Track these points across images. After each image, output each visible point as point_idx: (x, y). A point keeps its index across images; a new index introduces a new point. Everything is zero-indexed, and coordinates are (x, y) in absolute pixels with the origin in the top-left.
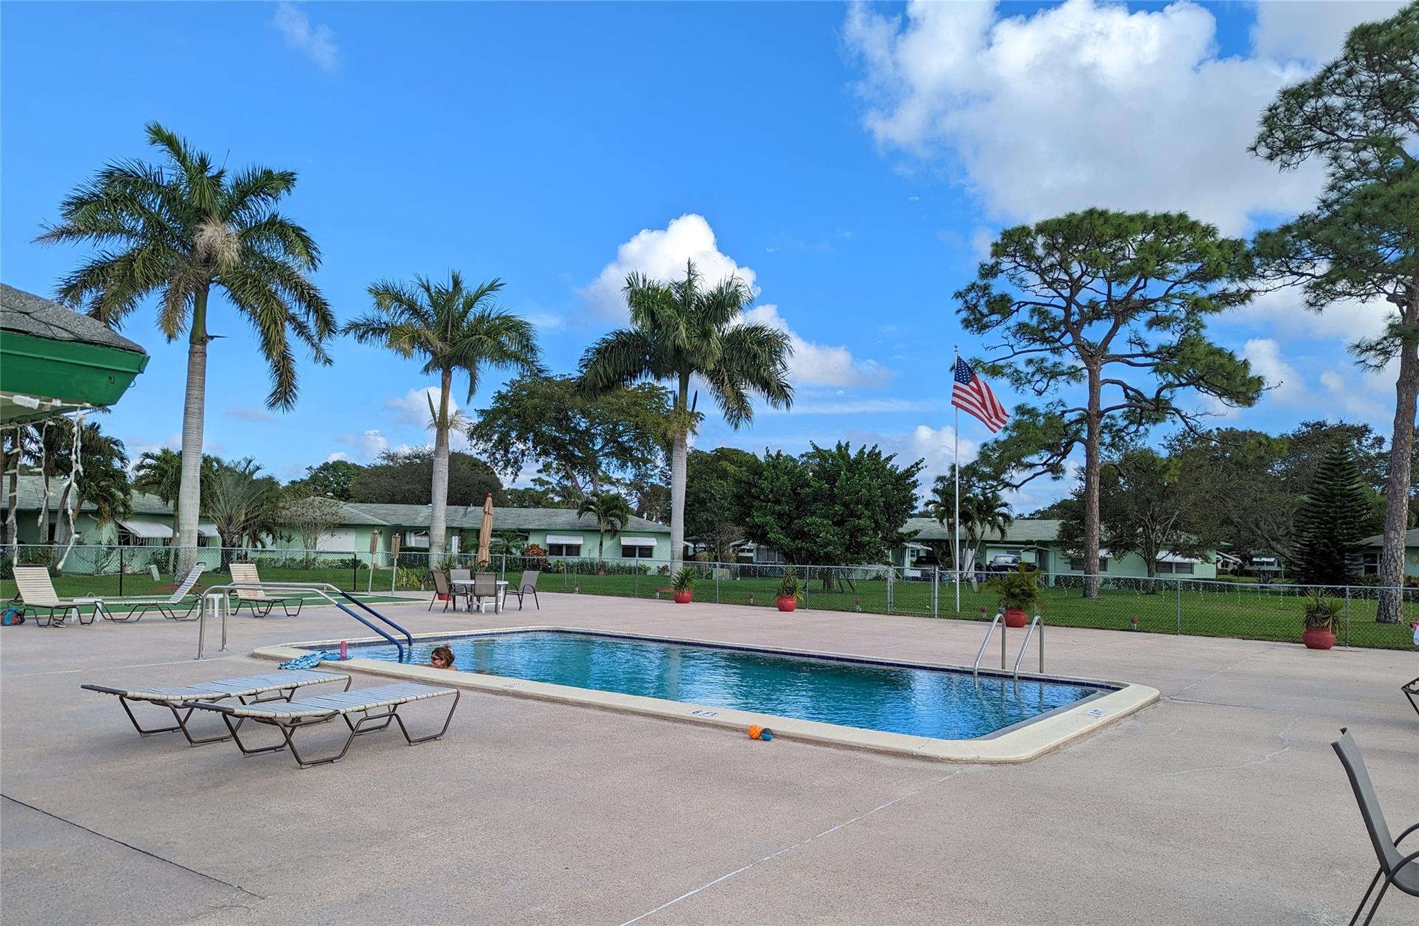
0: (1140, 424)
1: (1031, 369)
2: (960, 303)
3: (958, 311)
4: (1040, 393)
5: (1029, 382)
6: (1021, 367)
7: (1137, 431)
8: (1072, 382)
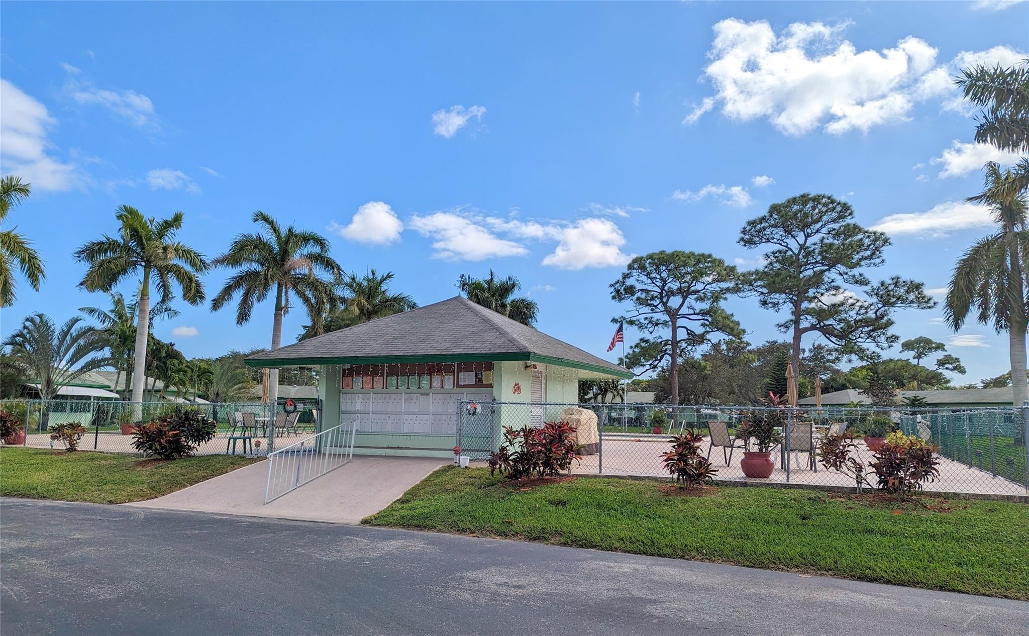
0: (694, 346)
1: (647, 322)
2: (612, 289)
3: (611, 293)
4: (651, 333)
5: (646, 328)
6: (642, 321)
7: (692, 349)
8: (665, 328)
